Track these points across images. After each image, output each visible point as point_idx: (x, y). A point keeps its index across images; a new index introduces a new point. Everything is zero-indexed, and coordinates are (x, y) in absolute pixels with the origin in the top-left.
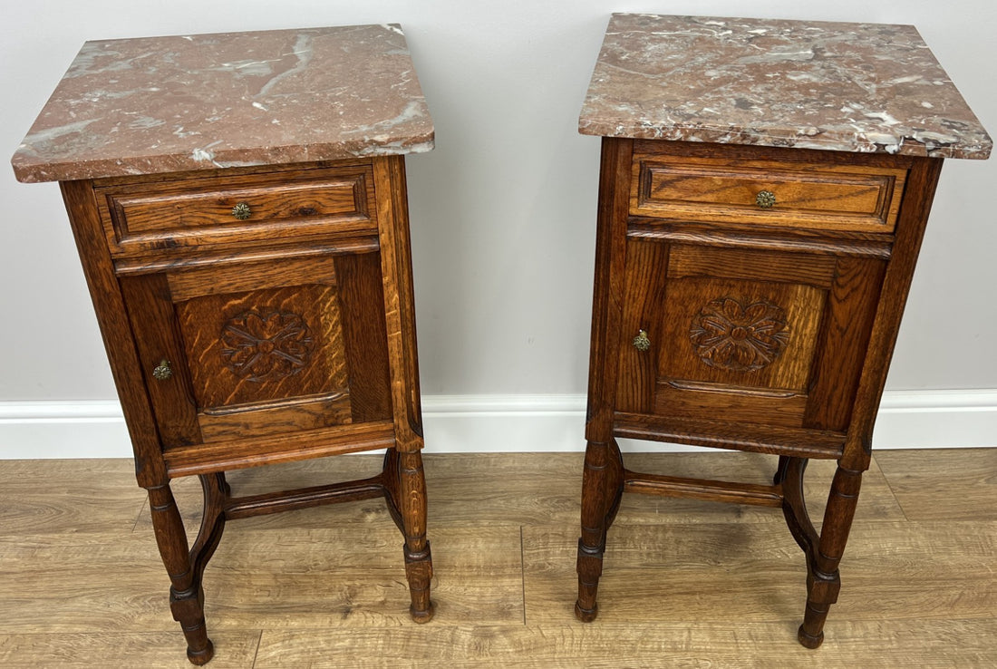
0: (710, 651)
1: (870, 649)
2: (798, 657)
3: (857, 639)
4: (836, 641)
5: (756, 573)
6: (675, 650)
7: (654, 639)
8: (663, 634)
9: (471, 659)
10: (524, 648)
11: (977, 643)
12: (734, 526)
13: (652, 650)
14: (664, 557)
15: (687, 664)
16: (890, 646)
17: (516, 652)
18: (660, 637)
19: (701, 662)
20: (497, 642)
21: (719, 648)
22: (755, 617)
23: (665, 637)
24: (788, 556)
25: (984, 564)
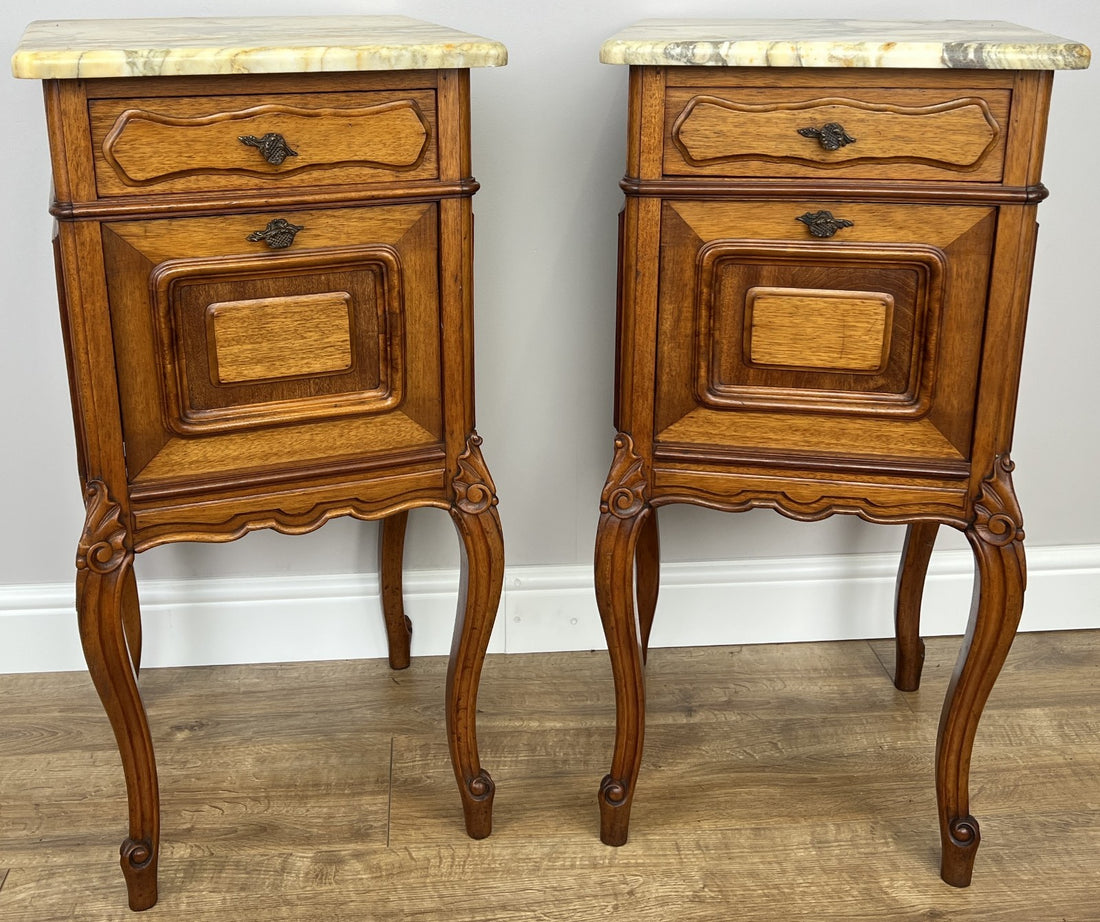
0: (642, 865)
1: (859, 853)
2: (761, 866)
3: (842, 843)
4: (813, 847)
5: (710, 776)
6: (595, 866)
7: (567, 855)
8: (579, 849)
9: (308, 889)
10: (384, 873)
11: (1001, 841)
12: (682, 727)
13: (563, 867)
14: (586, 763)
15: (610, 881)
16: (885, 849)
17: (372, 878)
18: (574, 853)
19: (629, 878)
20: (346, 868)
21: (655, 861)
22: (705, 825)
23: (583, 852)
24: (752, 756)
25: (1011, 755)
